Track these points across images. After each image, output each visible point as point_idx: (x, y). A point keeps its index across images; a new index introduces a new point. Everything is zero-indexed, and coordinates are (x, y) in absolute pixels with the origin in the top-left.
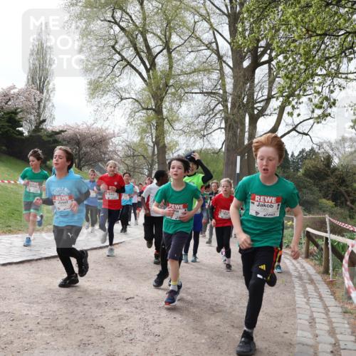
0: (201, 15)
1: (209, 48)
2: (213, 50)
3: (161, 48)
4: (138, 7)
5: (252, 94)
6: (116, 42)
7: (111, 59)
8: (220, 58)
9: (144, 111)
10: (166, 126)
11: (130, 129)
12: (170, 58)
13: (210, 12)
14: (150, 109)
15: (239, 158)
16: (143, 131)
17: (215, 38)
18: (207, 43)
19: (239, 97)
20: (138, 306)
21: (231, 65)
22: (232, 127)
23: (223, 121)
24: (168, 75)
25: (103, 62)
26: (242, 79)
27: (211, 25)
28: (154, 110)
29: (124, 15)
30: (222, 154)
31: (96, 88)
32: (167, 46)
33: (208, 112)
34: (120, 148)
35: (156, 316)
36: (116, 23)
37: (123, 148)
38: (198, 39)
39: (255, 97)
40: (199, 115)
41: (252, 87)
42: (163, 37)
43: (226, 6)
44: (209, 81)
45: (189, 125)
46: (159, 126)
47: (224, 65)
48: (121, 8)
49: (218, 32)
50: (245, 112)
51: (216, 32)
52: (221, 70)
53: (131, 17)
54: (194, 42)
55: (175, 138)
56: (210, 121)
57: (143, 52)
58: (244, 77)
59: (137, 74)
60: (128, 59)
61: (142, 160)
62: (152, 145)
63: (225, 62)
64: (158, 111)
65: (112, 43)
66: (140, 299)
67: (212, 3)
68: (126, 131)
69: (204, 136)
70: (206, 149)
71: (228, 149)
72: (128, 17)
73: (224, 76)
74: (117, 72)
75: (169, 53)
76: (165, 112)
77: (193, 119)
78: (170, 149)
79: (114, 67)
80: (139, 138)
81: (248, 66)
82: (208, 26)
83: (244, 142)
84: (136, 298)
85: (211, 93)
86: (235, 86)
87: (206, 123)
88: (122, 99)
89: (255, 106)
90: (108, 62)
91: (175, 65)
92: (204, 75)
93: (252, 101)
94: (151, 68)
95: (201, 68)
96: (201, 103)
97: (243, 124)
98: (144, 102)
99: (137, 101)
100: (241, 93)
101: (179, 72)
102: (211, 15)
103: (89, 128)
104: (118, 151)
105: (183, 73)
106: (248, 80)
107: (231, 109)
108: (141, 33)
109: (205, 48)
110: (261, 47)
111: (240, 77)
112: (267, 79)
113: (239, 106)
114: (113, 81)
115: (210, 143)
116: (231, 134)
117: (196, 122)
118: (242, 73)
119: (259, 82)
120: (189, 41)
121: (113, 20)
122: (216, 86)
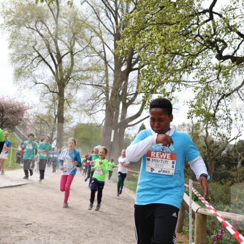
0: (96, 33)
1: (99, 55)
2: (101, 57)
3: (67, 51)
4: (54, 22)
5: (126, 89)
6: (36, 44)
7: (31, 55)
8: (106, 62)
9: (51, 93)
10: (65, 105)
12: (72, 59)
13: (102, 31)
14: (55, 92)
15: (113, 132)
16: (49, 107)
17: (104, 49)
18: (98, 51)
19: (117, 90)
20: (34, 230)
21: (114, 69)
22: (111, 110)
23: (105, 105)
24: (70, 70)
25: (25, 57)
27: (102, 40)
28: (58, 93)
29: (43, 25)
30: (102, 127)
31: (19, 73)
33: (95, 98)
34: (31, 117)
35: (47, 238)
36: (37, 31)
37: (34, 118)
38: (92, 48)
39: (128, 91)
40: (89, 100)
41: (126, 84)
42: (69, 44)
43: (114, 29)
44: (97, 77)
45: (81, 106)
46: (61, 105)
47: (108, 67)
48: (41, 21)
50: (120, 101)
51: (105, 45)
52: (107, 69)
53: (48, 28)
54: (90, 50)
55: (71, 113)
56: (95, 104)
57: (54, 52)
58: (121, 77)
59: (49, 68)
60: (43, 56)
61: (47, 127)
62: (54, 117)
63: (109, 66)
64: (61, 94)
65: (33, 44)
66: (36, 225)
67: (104, 26)
69: (91, 114)
70: (92, 123)
71: (106, 125)
72: (46, 27)
73: (108, 75)
74: (35, 64)
75: (72, 55)
76: (65, 95)
77: (85, 102)
78: (67, 121)
79: (32, 61)
81: (125, 70)
82: (101, 40)
83: (117, 121)
84: (33, 224)
85: (98, 85)
86: (115, 82)
87: (93, 106)
88: (36, 84)
89: (127, 97)
90: (29, 57)
91: (75, 64)
92: (95, 73)
93: (125, 94)
95: (93, 68)
96: (90, 92)
97: (118, 109)
98: (51, 87)
99: (46, 85)
100: (118, 88)
101: (77, 69)
102: (103, 33)
103: (10, 101)
104: (30, 119)
105: (80, 70)
106: (123, 79)
107: (111, 97)
108: (54, 40)
109: (97, 54)
110: (134, 58)
111: (118, 77)
112: (136, 80)
113: (116, 96)
114: (32, 70)
115: (94, 119)
116: (109, 114)
117: (86, 104)
118: (120, 74)
119: (131, 82)
120: (87, 49)
121: (35, 28)
122: (102, 81)
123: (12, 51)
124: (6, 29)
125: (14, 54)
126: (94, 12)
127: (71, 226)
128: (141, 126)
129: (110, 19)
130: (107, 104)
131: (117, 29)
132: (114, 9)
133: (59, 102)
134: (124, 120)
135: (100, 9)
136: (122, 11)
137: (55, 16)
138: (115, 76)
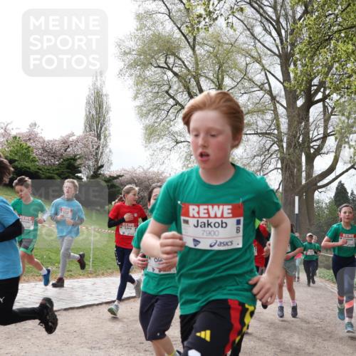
0: (253, 57)
1: (262, 89)
2: (265, 90)
4: (191, 52)
5: (308, 133)
6: (170, 87)
7: (166, 104)
8: (273, 98)
13: (262, 54)
15: (297, 198)
17: (267, 79)
18: (259, 84)
19: (295, 137)
21: (285, 105)
22: (289, 168)
23: (280, 162)
25: (158, 108)
26: (296, 119)
27: (263, 66)
29: (177, 60)
30: (279, 194)
31: (152, 133)
33: (264, 153)
36: (169, 69)
38: (251, 80)
39: (311, 136)
40: (255, 156)
41: (307, 126)
42: (215, 80)
43: (277, 47)
44: (262, 122)
47: (278, 105)
48: (173, 54)
49: (270, 72)
51: (268, 73)
52: (275, 110)
53: (183, 62)
54: (247, 84)
56: (265, 161)
58: (299, 115)
60: (182, 103)
63: (278, 102)
65: (166, 88)
71: (285, 190)
72: (180, 63)
73: (278, 116)
74: (171, 116)
77: (249, 160)
79: (168, 112)
81: (302, 106)
82: (261, 68)
83: (301, 182)
85: (266, 133)
86: (290, 125)
87: (262, 164)
88: (177, 143)
89: (311, 145)
90: (162, 107)
92: (258, 116)
93: (308, 140)
95: (255, 109)
96: (255, 144)
97: (300, 164)
100: (297, 132)
102: (263, 57)
103: (145, 172)
106: (302, 119)
107: (287, 148)
108: (194, 77)
110: (314, 85)
111: (294, 116)
113: (295, 145)
114: (169, 126)
116: (287, 174)
117: (252, 163)
118: (296, 112)
119: (314, 121)
120: (242, 83)
121: (166, 66)
122: (270, 126)
123: (139, 102)
124: (127, 74)
125: (142, 106)
126: (245, 28)
128: (338, 186)
129: (270, 34)
130: (282, 159)
132: (274, 18)
134: (310, 179)
135: (254, 21)
136: (287, 20)
137: (191, 44)
138: (288, 116)
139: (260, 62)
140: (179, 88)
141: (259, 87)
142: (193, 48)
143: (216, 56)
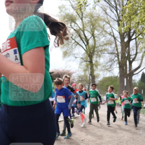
0: (106, 22)
1: (110, 35)
2: (112, 36)
3: (91, 36)
4: (81, 21)
6: (73, 36)
8: (115, 38)
9: (85, 62)
10: (94, 68)
11: (80, 70)
13: (110, 20)
15: (125, 79)
16: (85, 70)
17: (112, 30)
18: (109, 33)
19: (124, 54)
20: (87, 143)
21: (120, 41)
22: (122, 66)
23: (118, 64)
24: (94, 47)
26: (125, 47)
28: (89, 61)
29: (75, 24)
30: (118, 78)
31: (66, 54)
32: (93, 35)
33: (111, 61)
34: (76, 78)
36: (72, 28)
37: (77, 78)
38: (105, 31)
39: (131, 54)
40: (108, 62)
42: (91, 32)
43: (116, 17)
44: (111, 48)
45: (103, 66)
46: (92, 68)
48: (74, 22)
50: (127, 60)
51: (112, 28)
52: (116, 43)
53: (78, 25)
54: (104, 33)
55: (99, 72)
56: (112, 65)
57: (84, 38)
58: (125, 45)
59: (82, 48)
60: (78, 42)
61: (85, 82)
62: (89, 75)
63: (117, 40)
64: (91, 62)
65: (71, 36)
67: (111, 17)
68: (78, 71)
69: (110, 71)
70: (112, 76)
71: (120, 75)
74: (73, 47)
75: (94, 38)
76: (94, 62)
77: (106, 64)
78: (97, 77)
79: (72, 45)
80: (84, 73)
84: (86, 140)
85: (112, 53)
86: (122, 49)
87: (111, 66)
88: (76, 58)
89: (131, 57)
90: (70, 44)
91: (97, 43)
92: (109, 46)
93: (129, 55)
94: (87, 45)
95: (107, 43)
97: (126, 65)
98: (85, 59)
99: (82, 58)
100: (125, 52)
101: (98, 45)
102: (110, 22)
103: (63, 70)
104: (75, 79)
105: (100, 46)
106: (127, 46)
107: (121, 59)
108: (82, 31)
109: (108, 35)
110: (132, 33)
112: (135, 45)
113: (124, 57)
114: (72, 51)
115: (113, 74)
116: (121, 69)
117: (107, 66)
119: (132, 47)
120: (102, 33)
122: (114, 50)
126: (103, 10)
127: (108, 139)
129: (113, 12)
130: (119, 63)
131: (119, 17)
133: (91, 66)
134: (131, 71)
135: (107, 7)
136: (120, 6)
139: (109, 24)
140: (76, 35)
141: (109, 34)
142: (82, 19)
143: (91, 22)
